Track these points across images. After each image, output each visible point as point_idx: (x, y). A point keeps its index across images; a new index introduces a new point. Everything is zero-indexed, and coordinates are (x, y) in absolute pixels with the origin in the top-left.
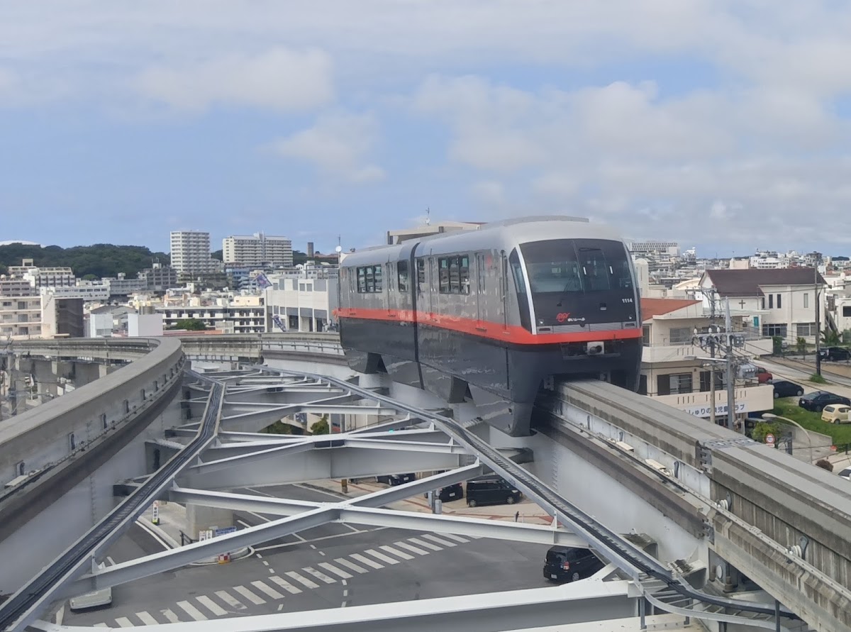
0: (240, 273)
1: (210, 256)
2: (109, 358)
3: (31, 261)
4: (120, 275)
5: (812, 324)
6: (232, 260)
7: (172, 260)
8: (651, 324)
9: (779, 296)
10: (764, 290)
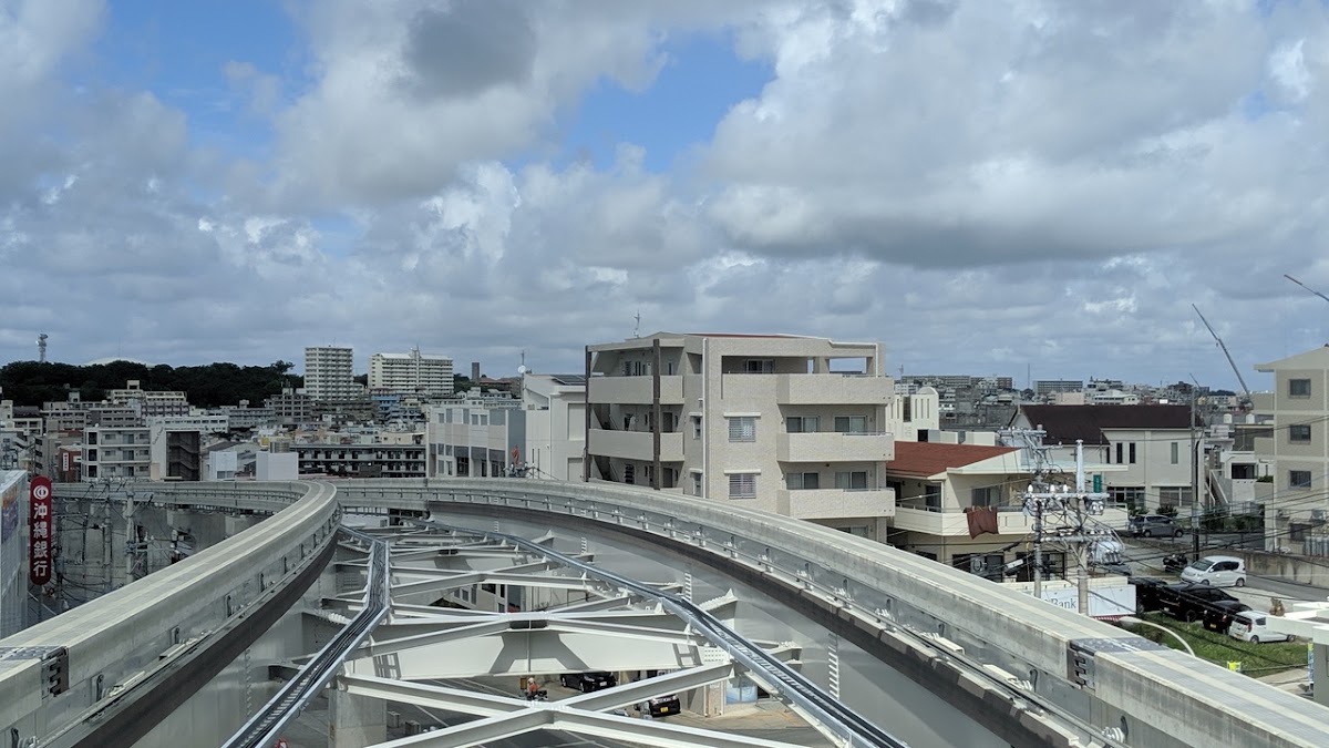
0: (388, 402)
1: (352, 379)
2: (239, 507)
3: (137, 383)
4: (242, 402)
5: (1184, 488)
6: (379, 385)
7: (306, 384)
8: (944, 481)
9: (1132, 447)
10: (1109, 436)
